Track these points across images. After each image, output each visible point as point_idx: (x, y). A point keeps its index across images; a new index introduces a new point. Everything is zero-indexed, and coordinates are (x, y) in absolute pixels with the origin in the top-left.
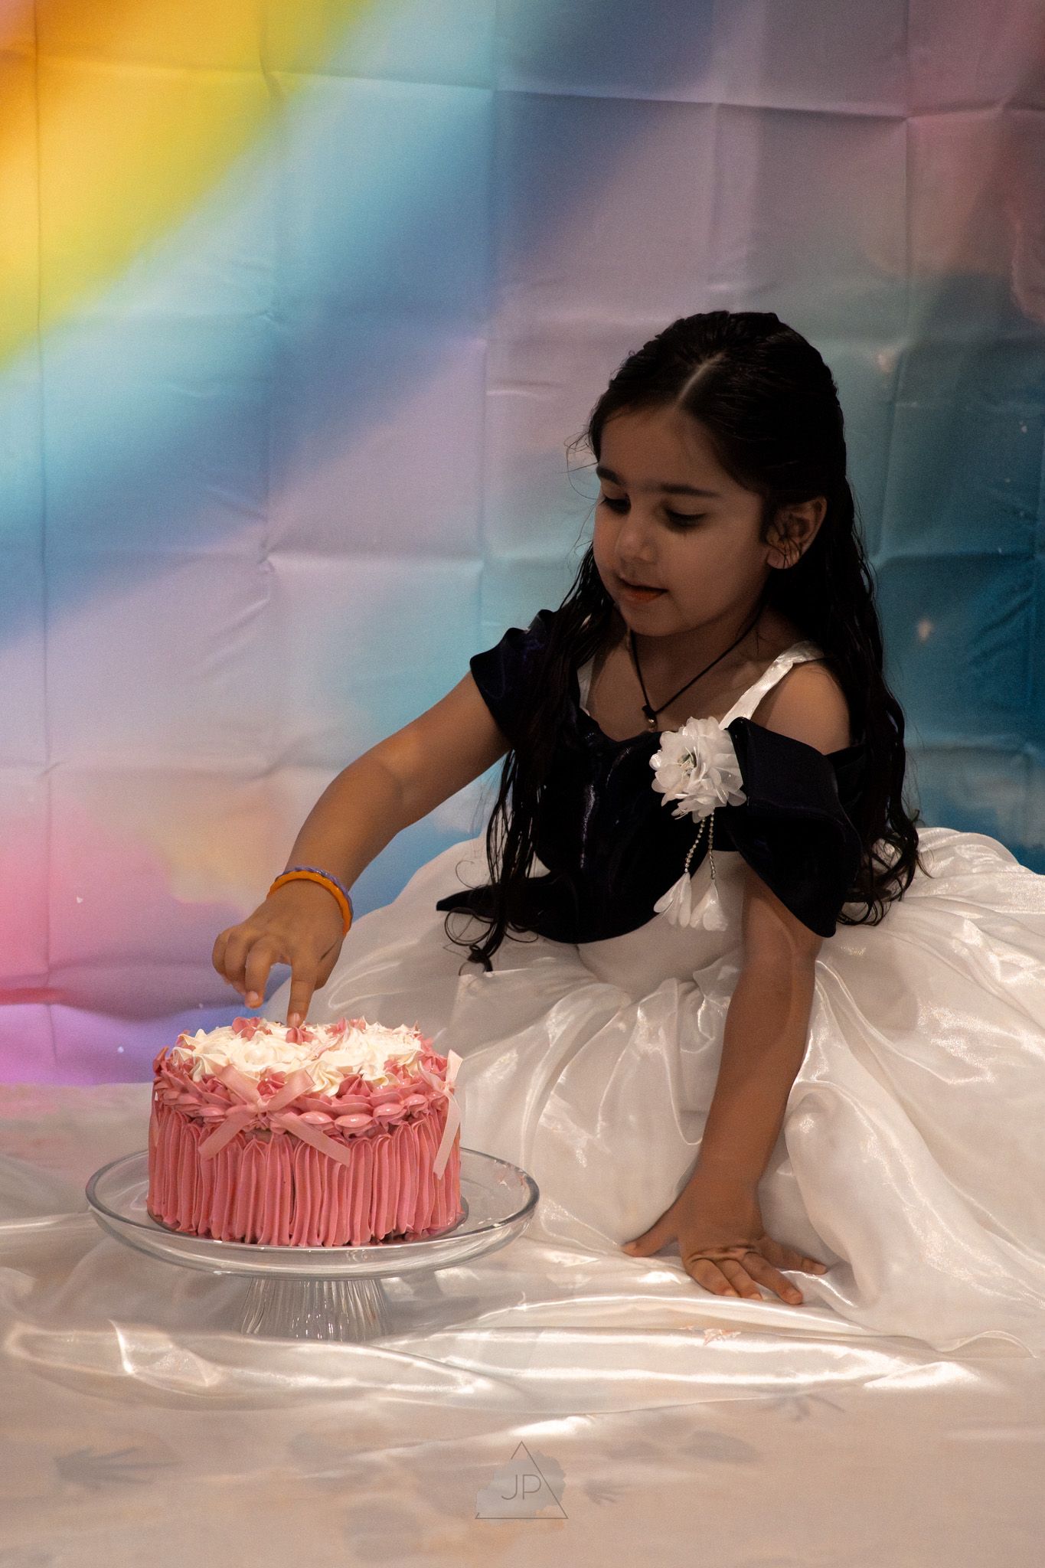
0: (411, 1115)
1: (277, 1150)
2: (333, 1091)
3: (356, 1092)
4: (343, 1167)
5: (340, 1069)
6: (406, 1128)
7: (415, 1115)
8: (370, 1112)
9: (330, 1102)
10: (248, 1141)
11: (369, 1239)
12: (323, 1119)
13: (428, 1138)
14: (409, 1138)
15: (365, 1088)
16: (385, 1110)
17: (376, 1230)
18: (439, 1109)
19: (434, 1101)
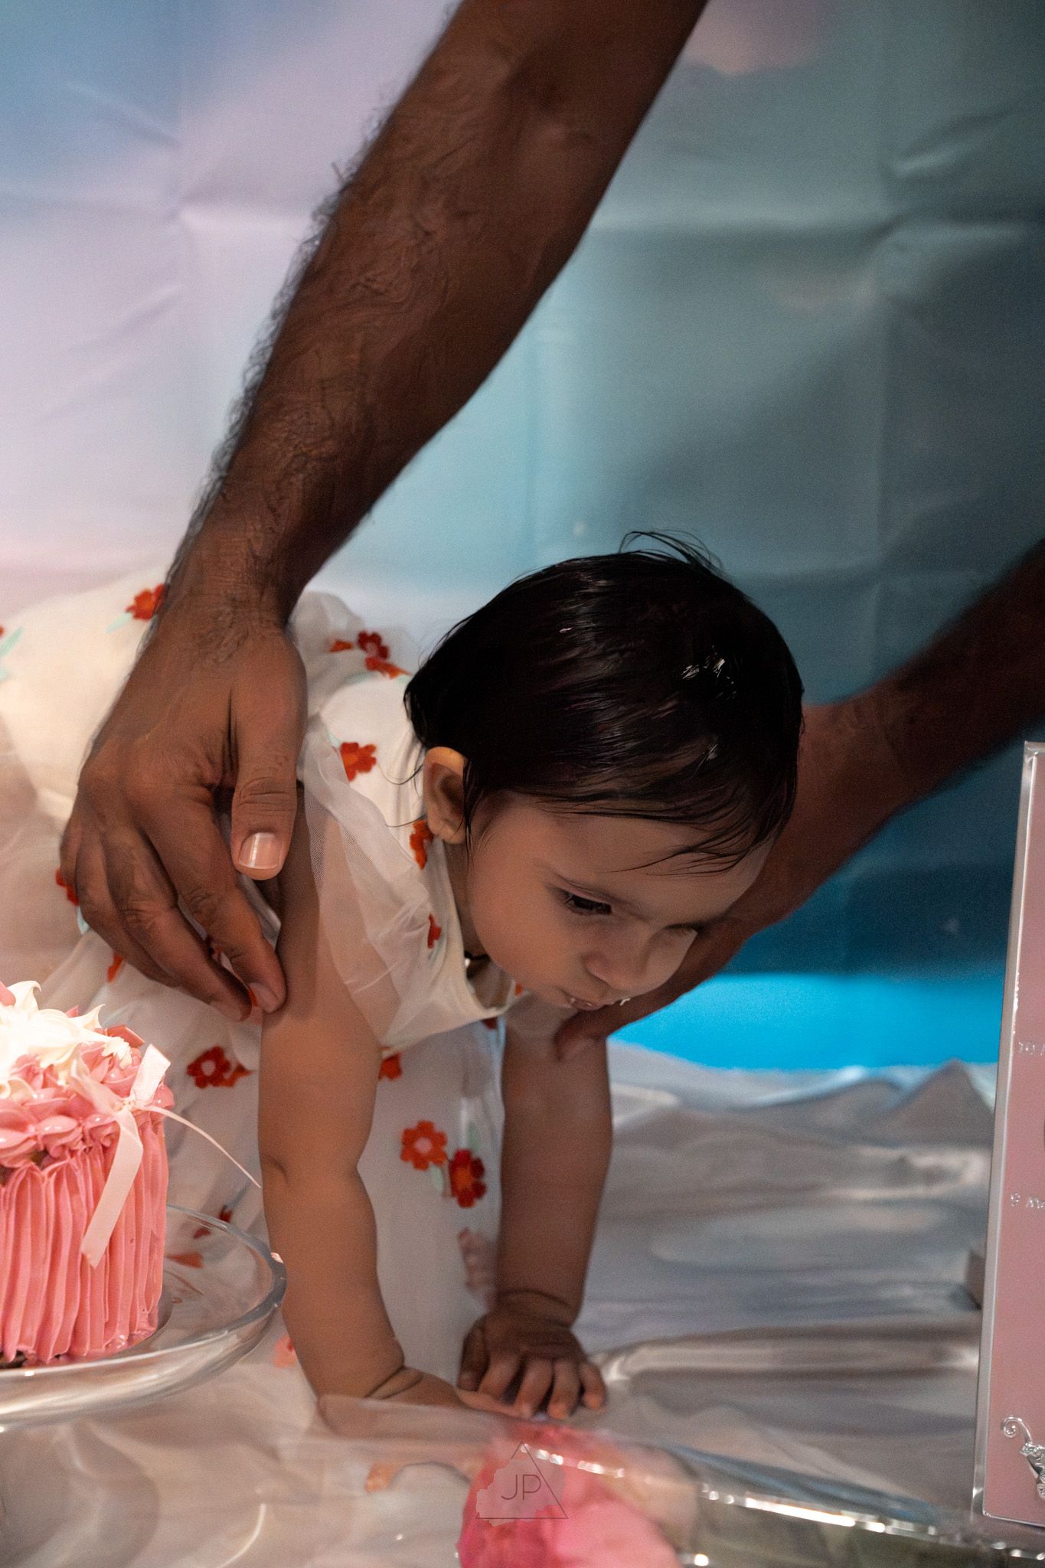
0: (46, 1152)
6: (30, 1172)
7: (52, 1152)
13: (76, 1192)
14: (36, 1194)
18: (107, 1144)
19: (92, 1129)
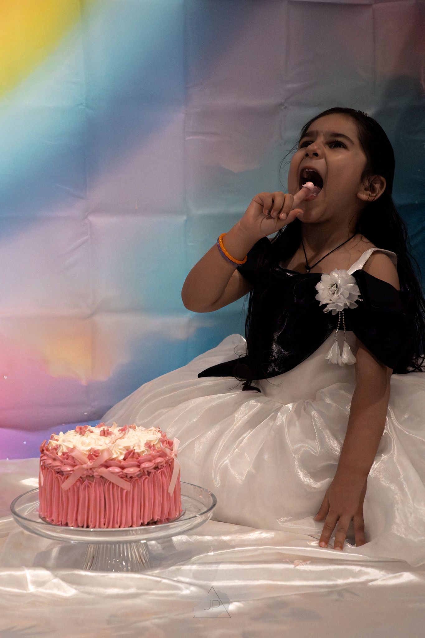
0: (157, 467)
1: (97, 485)
2: (122, 457)
3: (132, 457)
4: (127, 492)
5: (124, 447)
6: (155, 472)
7: (160, 467)
8: (139, 466)
9: (120, 462)
10: (84, 481)
11: (140, 524)
12: (117, 470)
13: (166, 477)
14: (157, 477)
15: (136, 455)
16: (146, 465)
17: (143, 521)
18: (170, 464)
19: (167, 460)
